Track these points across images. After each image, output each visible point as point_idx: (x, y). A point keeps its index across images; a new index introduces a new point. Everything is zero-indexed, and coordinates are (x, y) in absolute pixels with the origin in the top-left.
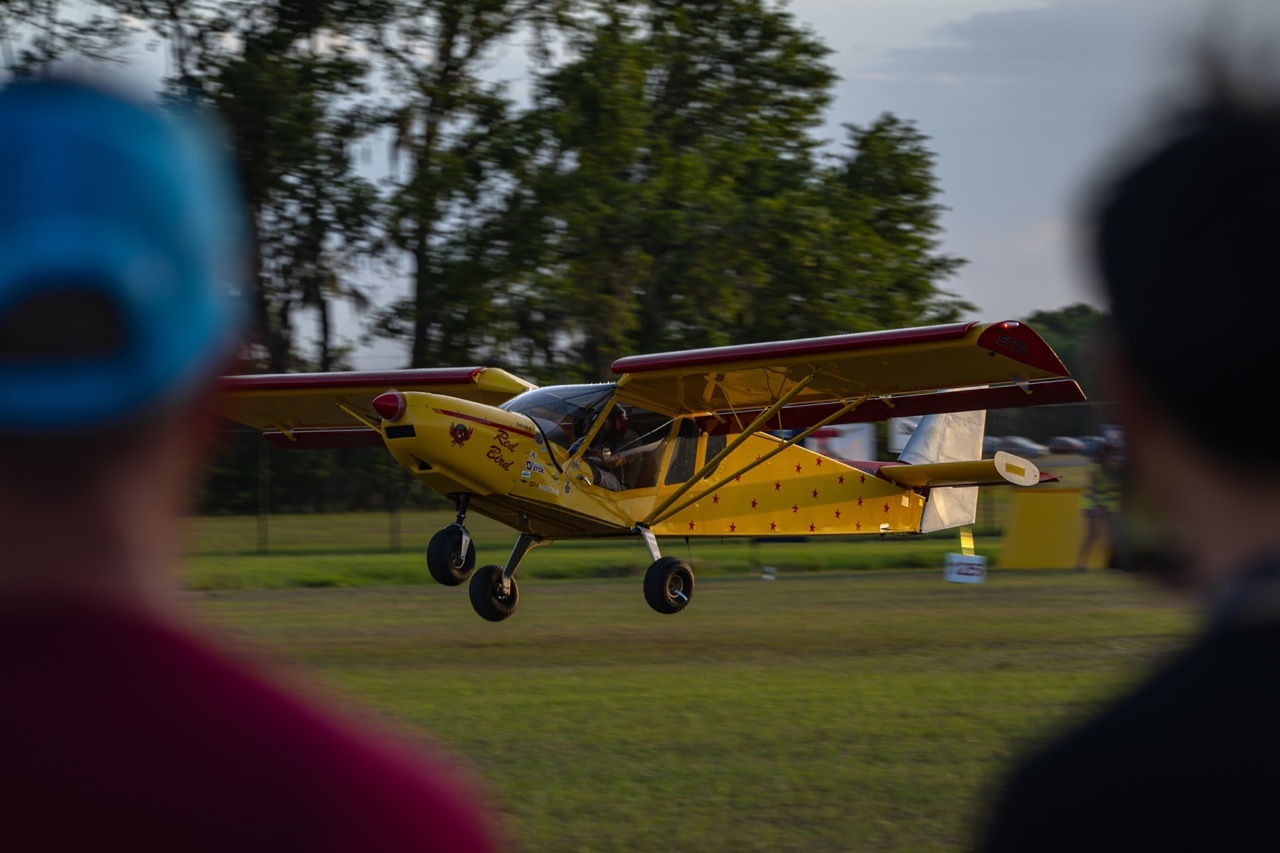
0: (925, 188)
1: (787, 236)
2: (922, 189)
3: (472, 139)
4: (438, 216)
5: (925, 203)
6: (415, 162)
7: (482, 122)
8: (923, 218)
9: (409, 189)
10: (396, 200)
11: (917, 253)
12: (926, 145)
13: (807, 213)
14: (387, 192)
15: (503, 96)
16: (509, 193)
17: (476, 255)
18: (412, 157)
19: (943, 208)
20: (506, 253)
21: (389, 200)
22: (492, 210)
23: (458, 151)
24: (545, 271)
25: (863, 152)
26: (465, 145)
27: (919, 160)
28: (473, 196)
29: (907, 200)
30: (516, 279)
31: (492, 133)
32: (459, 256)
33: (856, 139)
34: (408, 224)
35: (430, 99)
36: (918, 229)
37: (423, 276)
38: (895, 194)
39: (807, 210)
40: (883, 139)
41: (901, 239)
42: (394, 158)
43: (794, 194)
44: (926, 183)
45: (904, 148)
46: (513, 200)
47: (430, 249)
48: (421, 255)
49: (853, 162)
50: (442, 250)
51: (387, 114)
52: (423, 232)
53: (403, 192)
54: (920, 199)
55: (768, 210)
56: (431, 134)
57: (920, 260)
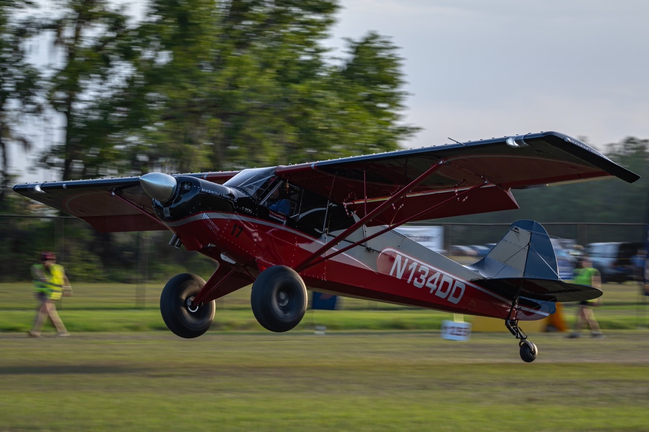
0: (395, 81)
1: (308, 109)
2: (393, 81)
3: (105, 41)
4: (80, 90)
5: (396, 90)
6: (67, 54)
7: (112, 29)
8: (393, 99)
9: (62, 72)
10: (54, 79)
11: (388, 123)
12: (396, 52)
13: (321, 95)
14: (48, 74)
15: (126, 13)
16: (129, 76)
17: (105, 115)
18: (66, 51)
19: (407, 94)
20: (125, 115)
21: (50, 79)
22: (117, 88)
23: (97, 48)
24: (150, 128)
25: (357, 56)
26: (101, 44)
27: (391, 62)
28: (104, 77)
29: (384, 88)
30: (131, 133)
31: (118, 36)
32: (95, 116)
33: (352, 47)
34: (61, 95)
35: (78, 14)
36: (390, 108)
37: (70, 130)
38: (376, 84)
39: (320, 92)
40: (369, 48)
41: (378, 113)
42: (52, 52)
43: (313, 82)
44: (395, 77)
45: (383, 54)
46: (130, 81)
47: (75, 111)
48: (69, 115)
49: (351, 62)
50: (84, 111)
51: (49, 22)
52: (71, 100)
53: (58, 74)
54: (392, 88)
55: (296, 92)
56: (77, 37)
57: (390, 127)
